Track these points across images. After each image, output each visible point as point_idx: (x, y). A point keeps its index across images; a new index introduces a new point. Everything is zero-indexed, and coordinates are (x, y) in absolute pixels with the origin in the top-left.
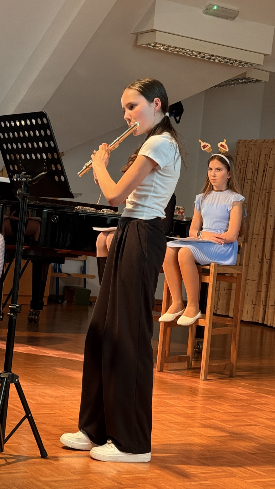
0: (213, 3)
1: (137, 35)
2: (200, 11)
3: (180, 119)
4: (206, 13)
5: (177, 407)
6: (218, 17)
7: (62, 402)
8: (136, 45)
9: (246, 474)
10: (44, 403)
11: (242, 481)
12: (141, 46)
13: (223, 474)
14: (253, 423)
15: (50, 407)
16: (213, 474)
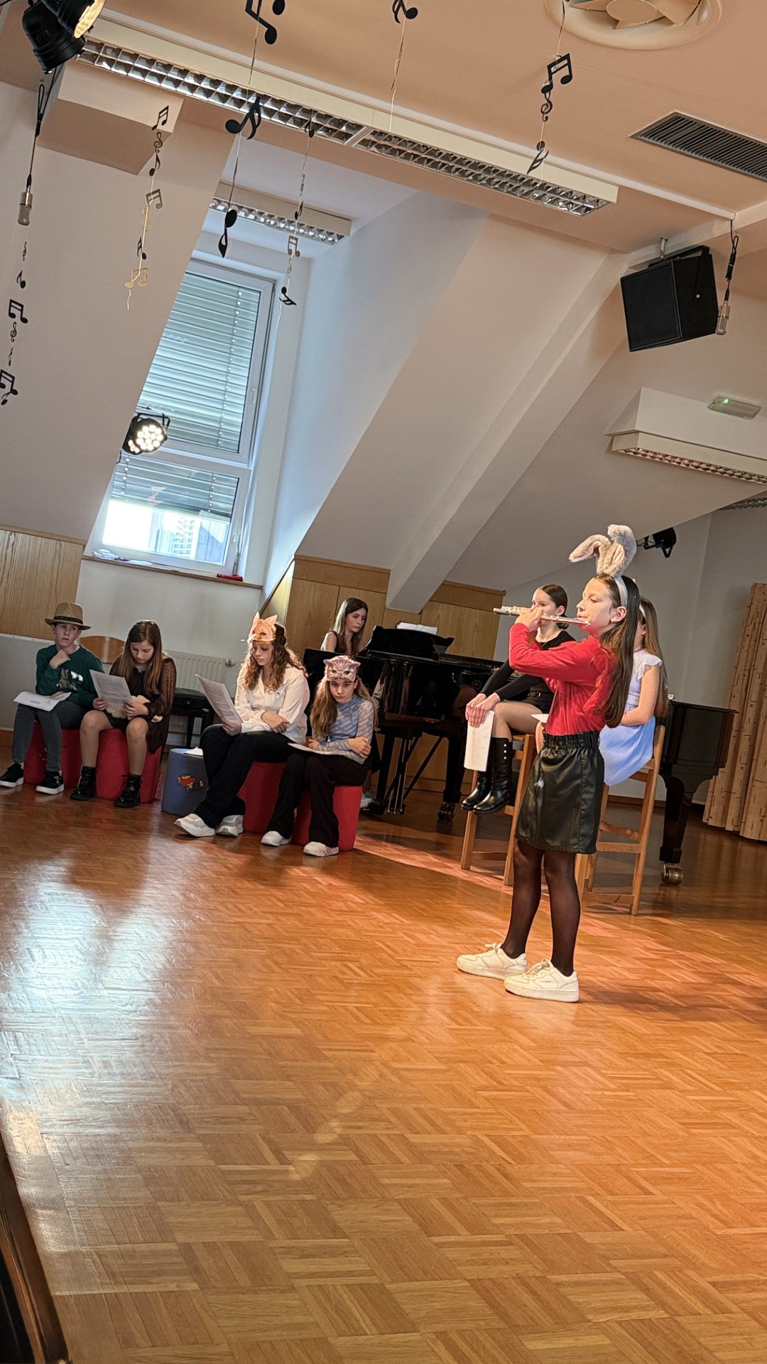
0: (722, 394)
1: (613, 436)
2: (704, 406)
3: (670, 552)
4: (712, 409)
5: (613, 967)
6: (730, 414)
7: (453, 945)
8: (609, 450)
9: (691, 1085)
10: (427, 945)
11: (681, 1096)
12: (617, 453)
13: (656, 1082)
14: (721, 1002)
15: (434, 951)
16: (641, 1081)
